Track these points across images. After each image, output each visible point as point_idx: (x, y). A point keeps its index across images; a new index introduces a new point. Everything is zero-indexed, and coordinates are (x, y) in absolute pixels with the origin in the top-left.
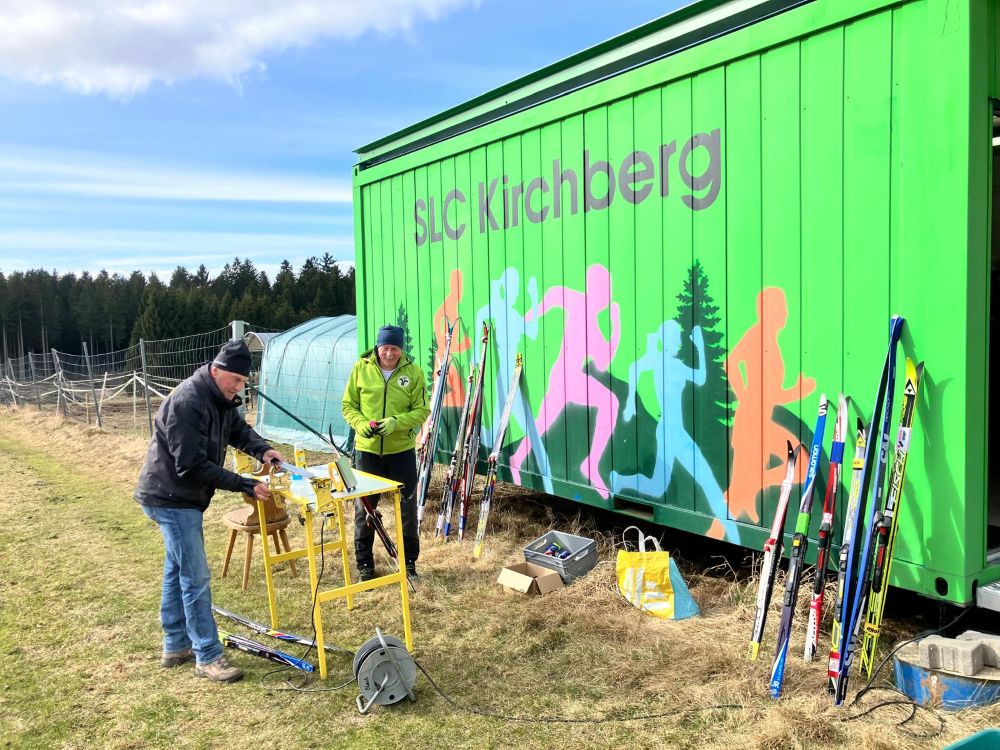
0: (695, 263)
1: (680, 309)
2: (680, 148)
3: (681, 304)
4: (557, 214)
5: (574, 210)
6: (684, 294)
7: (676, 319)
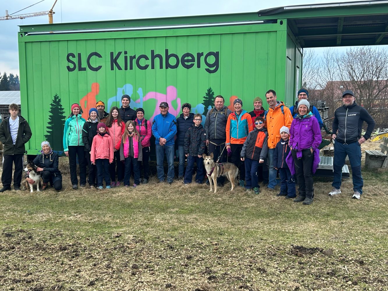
0: (209, 88)
1: (204, 101)
2: (205, 55)
3: (205, 99)
4: (153, 67)
5: (161, 67)
6: (205, 96)
7: (203, 104)
